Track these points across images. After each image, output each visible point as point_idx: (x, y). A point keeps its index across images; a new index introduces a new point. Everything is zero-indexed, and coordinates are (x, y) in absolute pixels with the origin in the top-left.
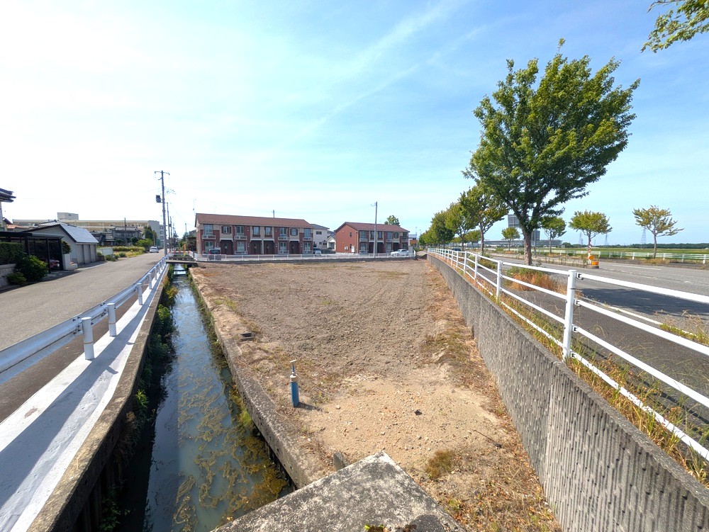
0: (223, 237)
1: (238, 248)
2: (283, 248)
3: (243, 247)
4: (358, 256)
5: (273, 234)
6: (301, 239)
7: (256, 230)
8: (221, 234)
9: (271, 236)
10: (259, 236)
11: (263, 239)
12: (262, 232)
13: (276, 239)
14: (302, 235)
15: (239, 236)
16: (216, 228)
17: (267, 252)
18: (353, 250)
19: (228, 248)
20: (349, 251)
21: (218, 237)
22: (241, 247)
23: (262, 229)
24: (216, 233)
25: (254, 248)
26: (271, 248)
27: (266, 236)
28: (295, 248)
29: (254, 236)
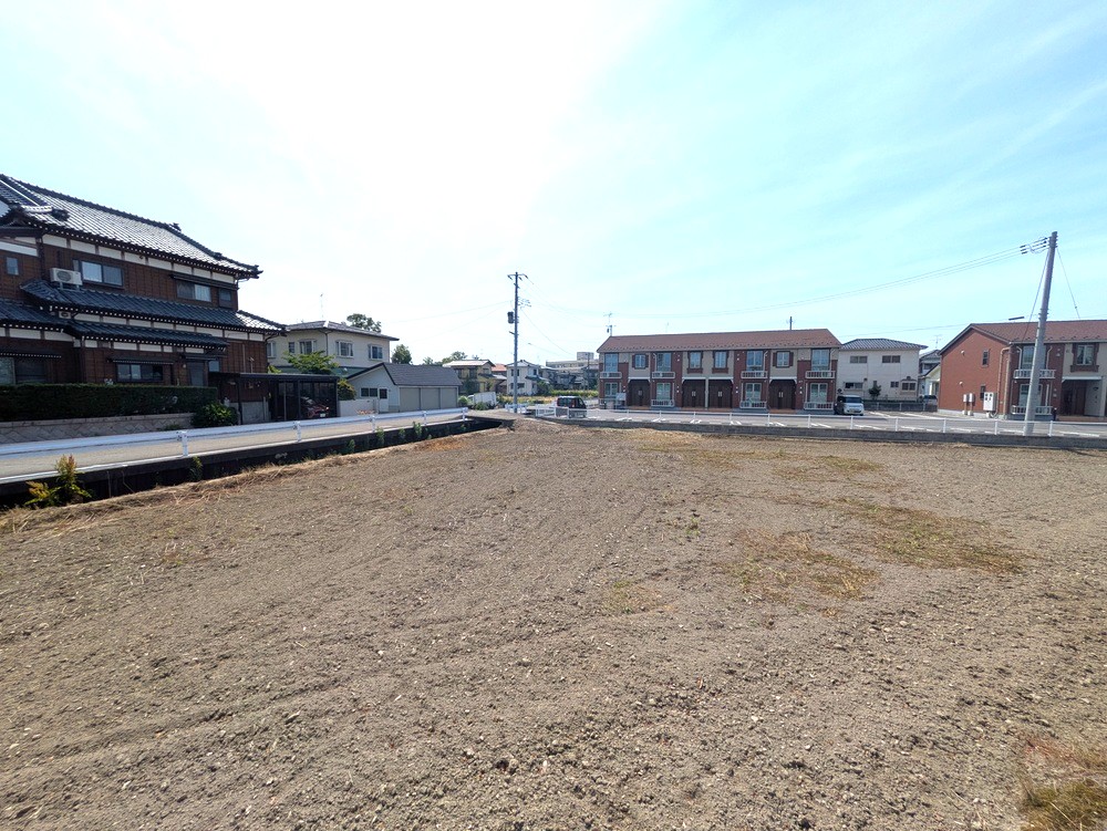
0: (634, 375)
2: (754, 396)
3: (668, 394)
5: (730, 365)
6: (800, 374)
7: (695, 359)
8: (631, 369)
10: (700, 370)
11: (707, 376)
12: (708, 363)
13: (737, 375)
14: (805, 366)
15: (661, 372)
16: (624, 359)
17: (715, 404)
18: (988, 404)
19: (644, 394)
20: (976, 405)
21: (626, 374)
22: (662, 392)
23: (708, 357)
24: (623, 367)
25: (690, 396)
26: (724, 396)
27: (715, 370)
29: (690, 371)
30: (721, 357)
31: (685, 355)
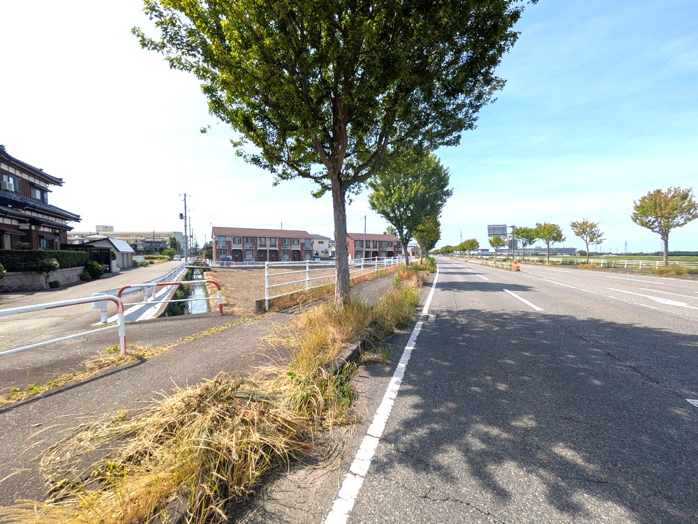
0: (235, 247)
1: (247, 256)
2: (286, 256)
3: (251, 256)
5: (277, 244)
6: (302, 248)
7: (263, 240)
8: (233, 244)
9: (275, 246)
10: (265, 246)
11: (268, 248)
12: (268, 243)
13: (280, 248)
14: (303, 245)
15: (248, 246)
16: (228, 239)
17: (271, 260)
19: (239, 256)
21: (230, 247)
23: (268, 240)
24: (228, 243)
25: (261, 256)
26: (275, 256)
27: (271, 246)
28: (297, 256)
29: (261, 246)
30: (273, 240)
31: (258, 239)
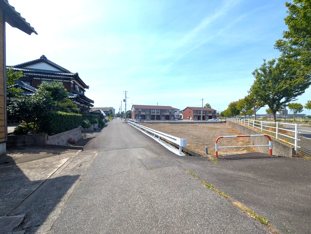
0: (142, 113)
1: (147, 117)
2: (163, 118)
3: (149, 117)
4: (193, 121)
5: (159, 112)
6: (170, 114)
7: (153, 110)
8: (141, 112)
9: (159, 113)
10: (154, 113)
11: (156, 114)
12: (156, 112)
13: (160, 114)
14: (170, 112)
15: (147, 113)
16: (139, 110)
17: (157, 119)
18: (191, 119)
19: (144, 117)
20: (189, 119)
21: (140, 114)
22: (148, 117)
23: (156, 111)
24: (140, 112)
25: (153, 118)
26: (158, 118)
27: (157, 113)
28: (167, 118)
29: (153, 113)
30: (158, 110)
